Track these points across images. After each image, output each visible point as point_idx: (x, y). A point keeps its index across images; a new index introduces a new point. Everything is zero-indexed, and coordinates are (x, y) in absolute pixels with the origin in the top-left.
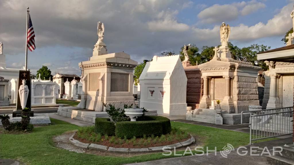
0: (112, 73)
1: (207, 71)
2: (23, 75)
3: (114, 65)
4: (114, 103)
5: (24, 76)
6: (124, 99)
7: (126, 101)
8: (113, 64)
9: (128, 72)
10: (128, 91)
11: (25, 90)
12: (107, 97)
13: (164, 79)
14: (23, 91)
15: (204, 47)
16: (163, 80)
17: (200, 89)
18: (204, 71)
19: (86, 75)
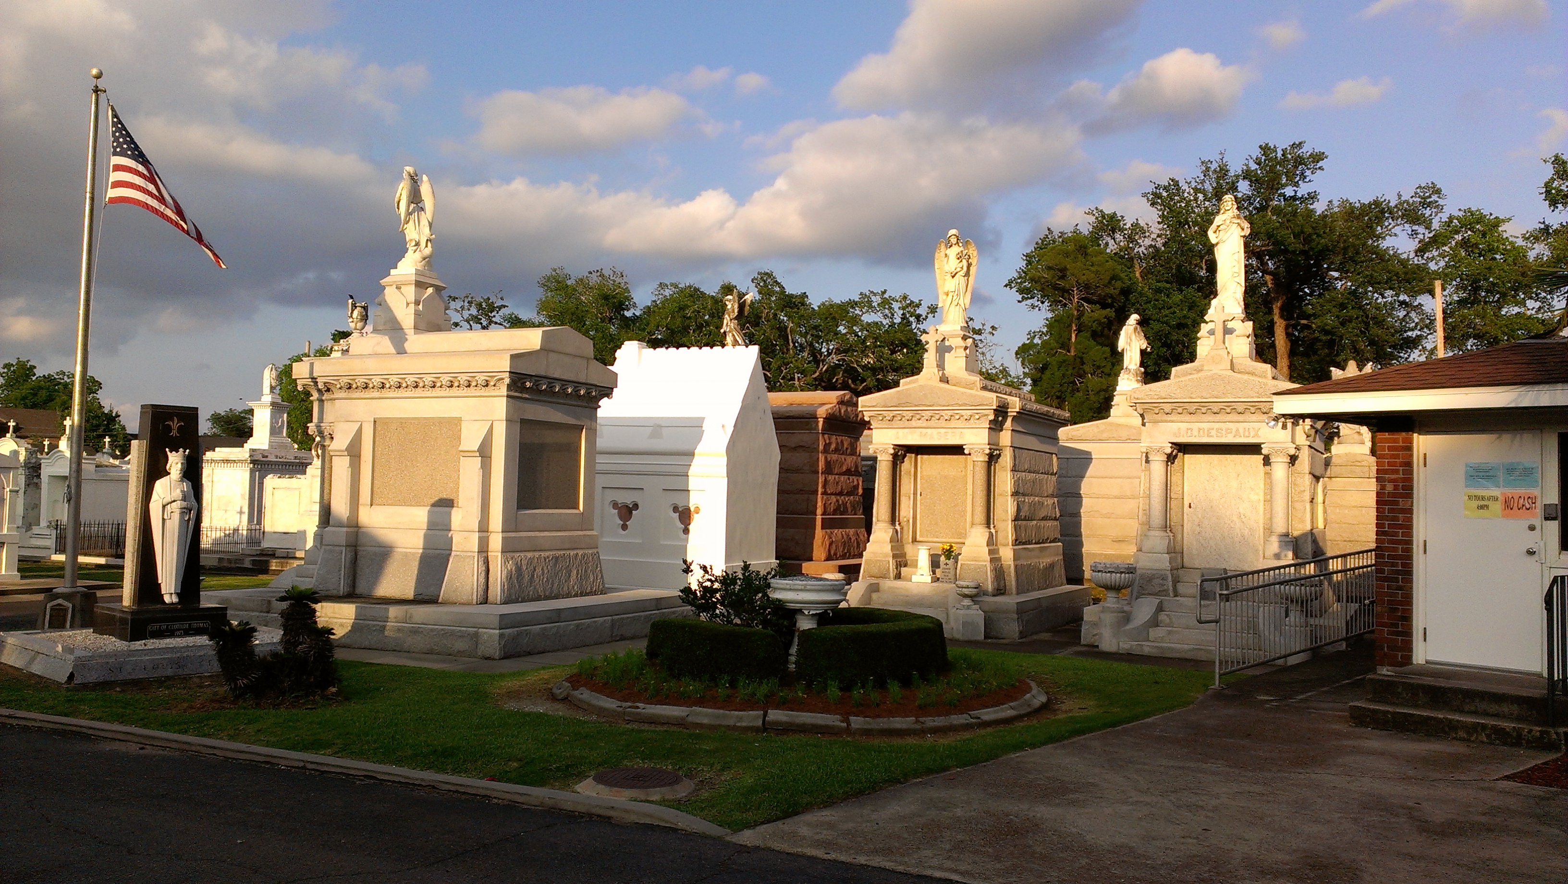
0: (526, 423)
1: (896, 423)
2: (169, 428)
3: (535, 390)
4: (531, 560)
5: (174, 433)
6: (567, 546)
7: (572, 553)
8: (533, 379)
9: (577, 418)
10: (576, 507)
11: (184, 504)
12: (506, 535)
13: (696, 452)
14: (176, 507)
15: (662, 286)
16: (692, 455)
17: (812, 497)
18: (885, 424)
19: (358, 425)
